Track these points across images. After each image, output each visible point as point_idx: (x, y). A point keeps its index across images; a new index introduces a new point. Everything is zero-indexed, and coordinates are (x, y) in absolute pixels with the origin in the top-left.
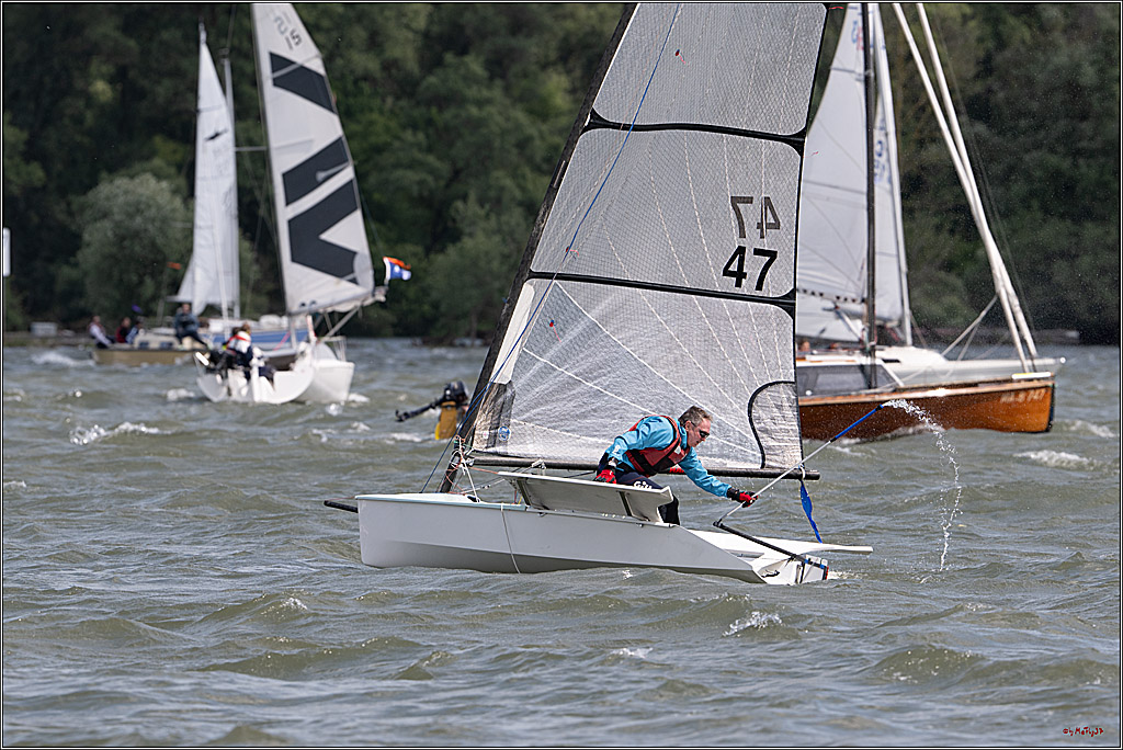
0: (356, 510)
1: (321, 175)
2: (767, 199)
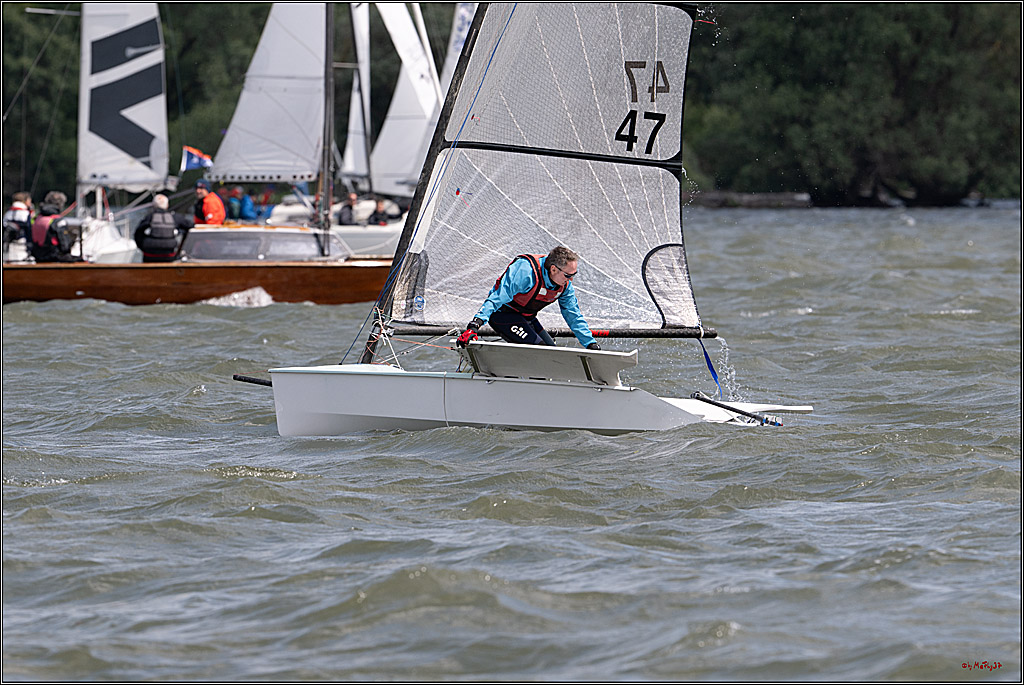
0: (270, 384)
1: (131, 52)
2: (659, 63)
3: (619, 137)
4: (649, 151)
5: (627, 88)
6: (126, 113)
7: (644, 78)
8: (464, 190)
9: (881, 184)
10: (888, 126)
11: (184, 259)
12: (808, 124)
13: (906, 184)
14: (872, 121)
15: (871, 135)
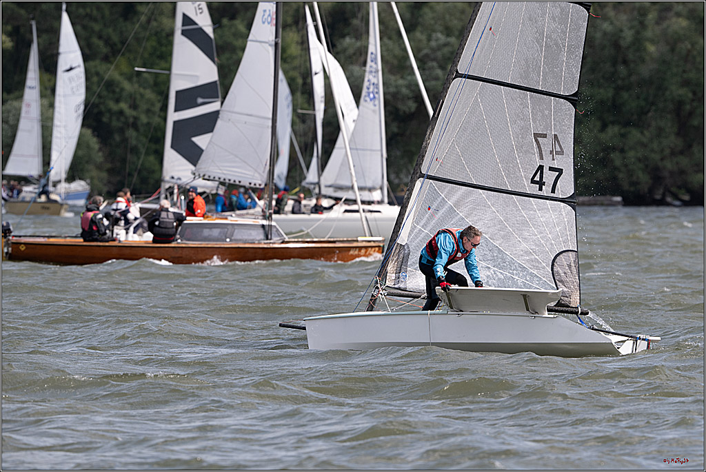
0: (305, 329)
1: (200, 100)
2: (555, 135)
3: (533, 181)
4: (553, 191)
5: (536, 150)
6: (195, 139)
7: (546, 144)
8: (433, 207)
9: (667, 191)
10: (673, 154)
11: (179, 241)
12: (622, 151)
13: (683, 191)
14: (662, 151)
15: (662, 159)
